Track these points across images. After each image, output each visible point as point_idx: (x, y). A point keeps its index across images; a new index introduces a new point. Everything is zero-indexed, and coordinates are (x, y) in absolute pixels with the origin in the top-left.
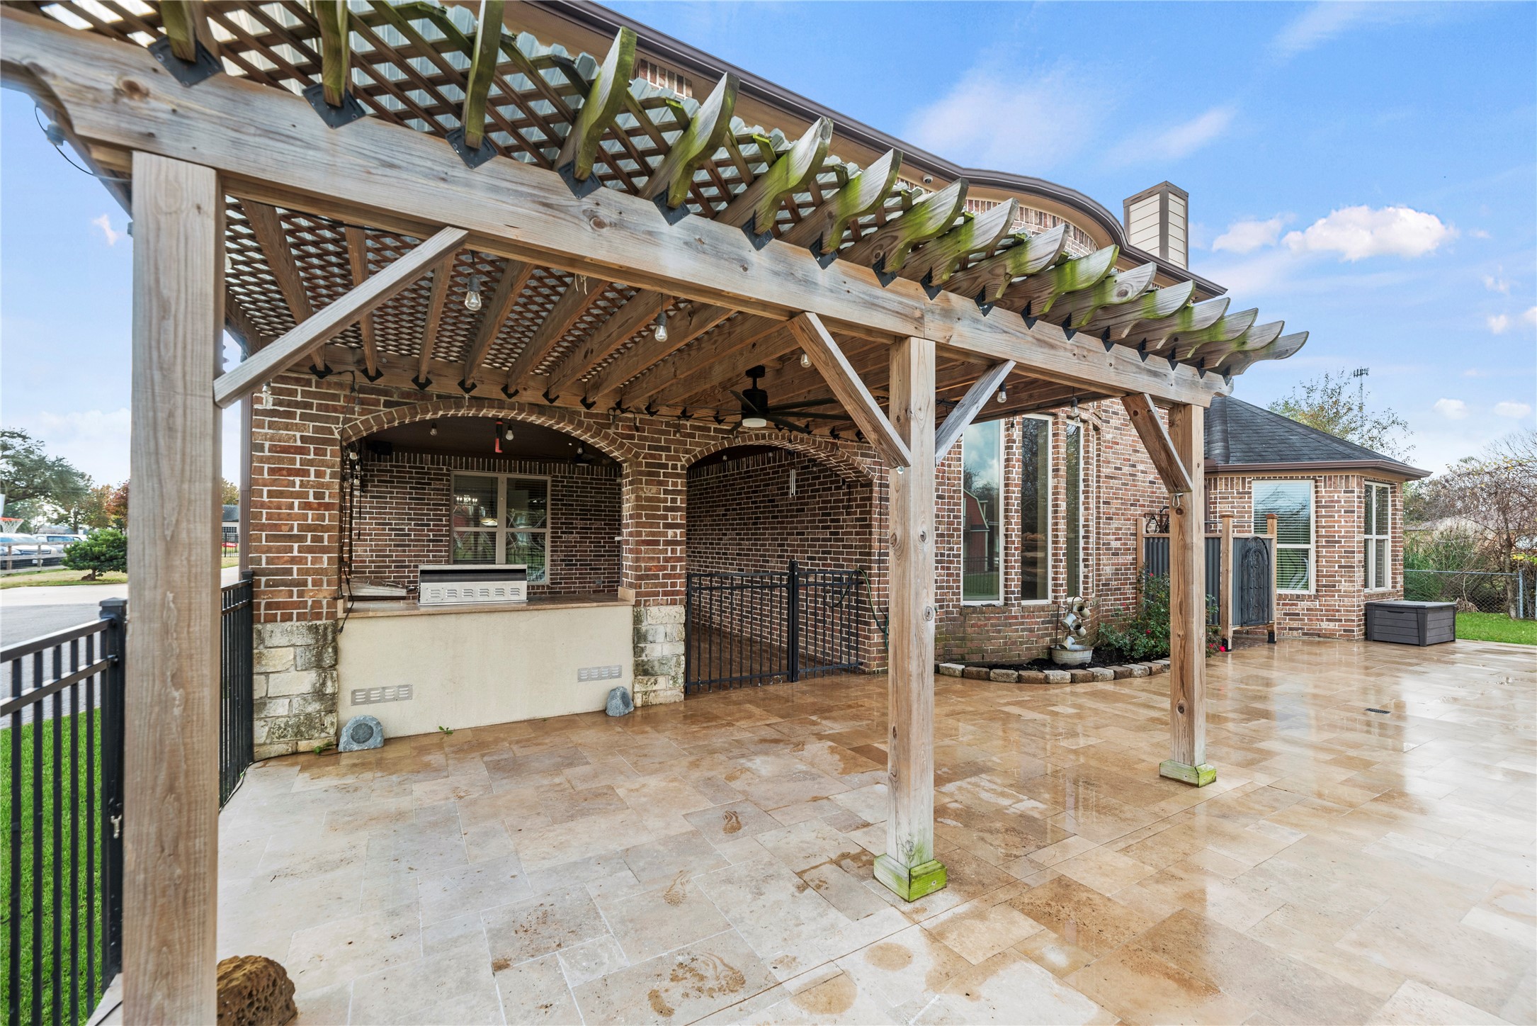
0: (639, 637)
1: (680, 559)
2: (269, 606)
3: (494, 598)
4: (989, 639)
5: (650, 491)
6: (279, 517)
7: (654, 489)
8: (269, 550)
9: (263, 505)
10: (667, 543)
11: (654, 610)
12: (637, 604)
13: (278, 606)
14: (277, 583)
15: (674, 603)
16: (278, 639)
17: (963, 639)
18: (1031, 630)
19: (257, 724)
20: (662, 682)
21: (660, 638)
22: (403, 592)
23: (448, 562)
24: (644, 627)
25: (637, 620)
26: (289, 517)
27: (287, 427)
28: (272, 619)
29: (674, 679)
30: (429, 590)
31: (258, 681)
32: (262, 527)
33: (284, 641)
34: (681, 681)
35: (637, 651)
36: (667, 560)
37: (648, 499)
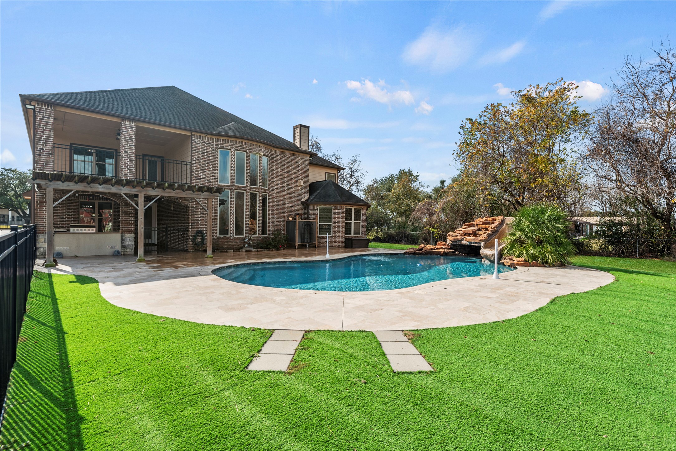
0: (123, 240)
1: (133, 224)
2: (39, 231)
3: (87, 231)
4: (225, 245)
5: (125, 209)
6: (41, 214)
7: (126, 209)
8: (39, 220)
9: (38, 212)
10: (130, 220)
11: (126, 234)
12: (122, 233)
13: (41, 231)
14: (41, 227)
15: (131, 233)
16: (41, 237)
17: (218, 244)
18: (237, 243)
19: (37, 252)
20: (128, 250)
21: (128, 240)
22: (66, 230)
23: (78, 224)
24: (124, 238)
25: (122, 236)
26: (43, 214)
27: (42, 198)
28: (40, 233)
29: (132, 249)
30: (72, 229)
31: (37, 244)
32: (38, 216)
33: (42, 237)
34: (133, 250)
35: (122, 243)
36: (129, 224)
37: (124, 211)
